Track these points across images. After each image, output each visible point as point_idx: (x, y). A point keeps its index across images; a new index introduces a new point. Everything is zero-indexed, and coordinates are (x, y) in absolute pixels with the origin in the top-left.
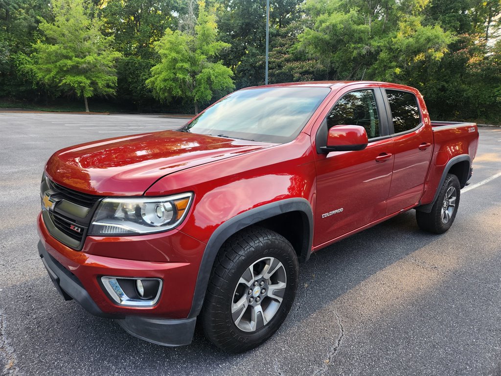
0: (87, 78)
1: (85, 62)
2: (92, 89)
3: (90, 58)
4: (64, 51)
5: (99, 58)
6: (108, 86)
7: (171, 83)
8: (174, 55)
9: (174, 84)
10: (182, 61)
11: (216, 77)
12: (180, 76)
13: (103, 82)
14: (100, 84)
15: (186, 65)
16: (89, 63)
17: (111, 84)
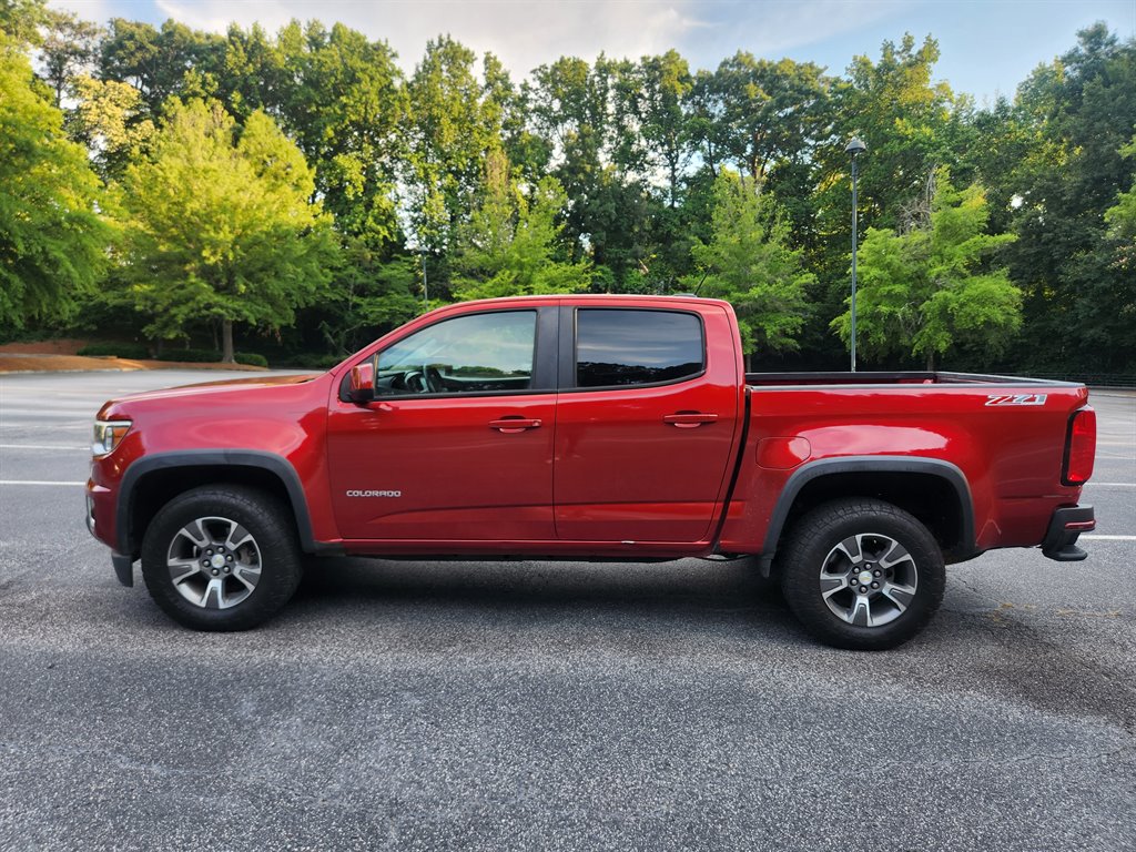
0: (751, 324)
1: (748, 299)
2: (755, 340)
3: (755, 292)
4: (722, 284)
5: (770, 289)
6: (784, 334)
7: (866, 322)
8: (875, 272)
9: (871, 325)
10: (895, 281)
11: (962, 305)
12: (884, 309)
13: (774, 329)
14: (769, 333)
15: (899, 288)
16: (755, 300)
17: (789, 331)
